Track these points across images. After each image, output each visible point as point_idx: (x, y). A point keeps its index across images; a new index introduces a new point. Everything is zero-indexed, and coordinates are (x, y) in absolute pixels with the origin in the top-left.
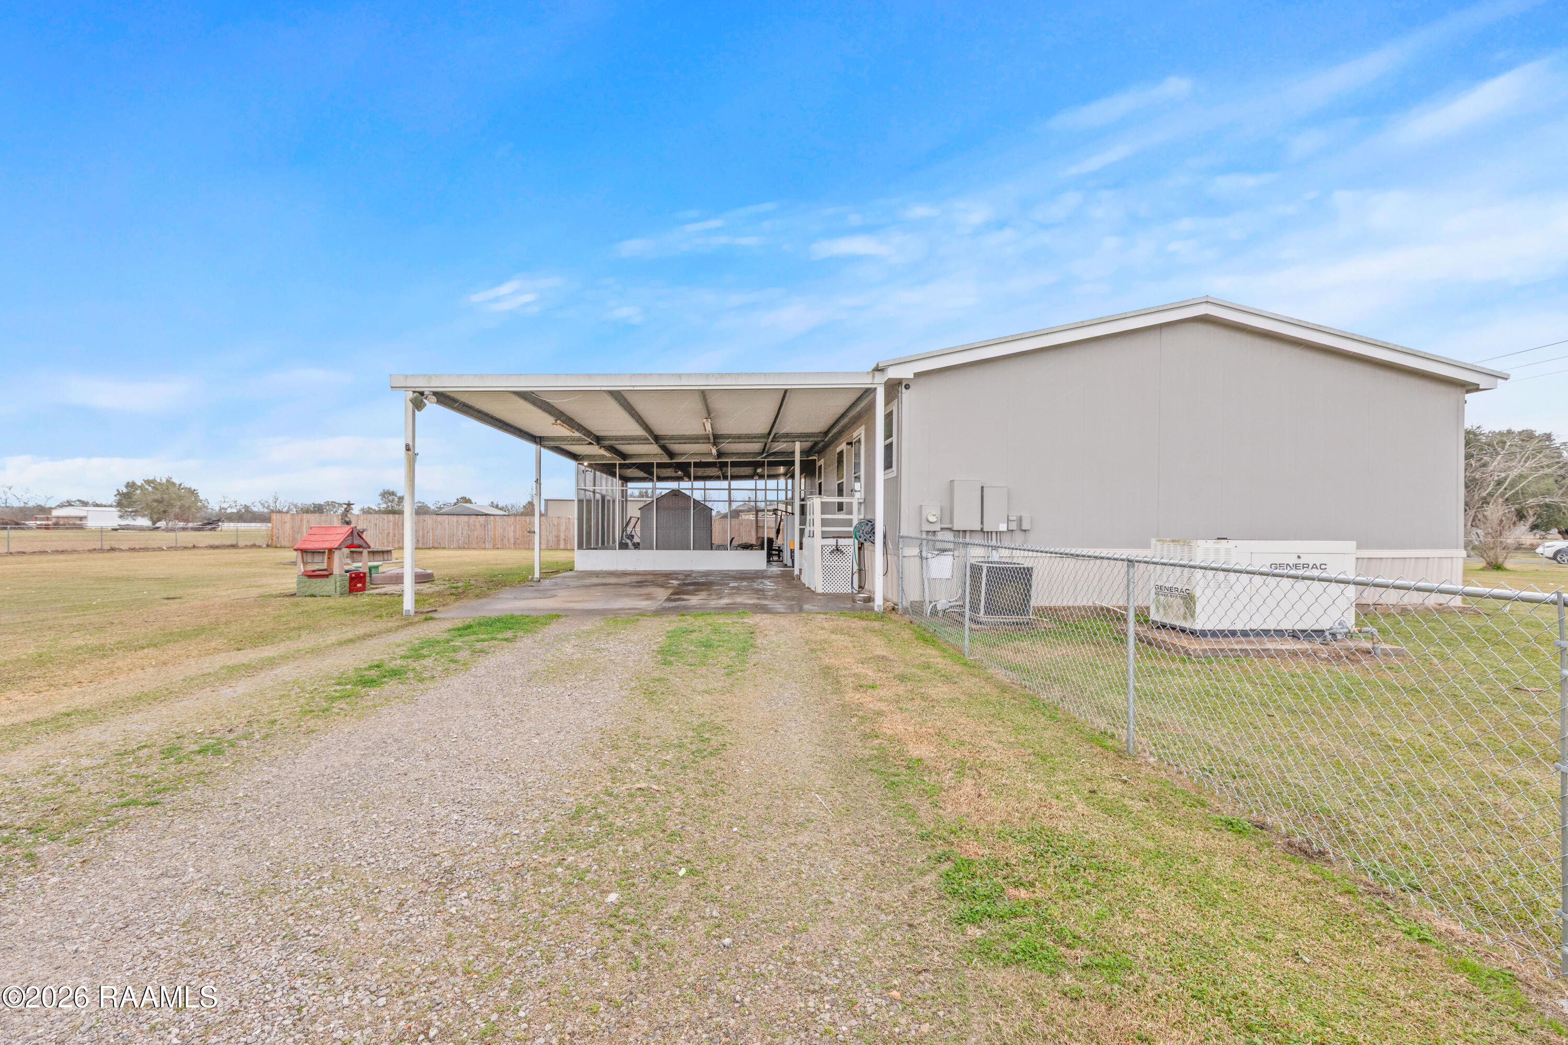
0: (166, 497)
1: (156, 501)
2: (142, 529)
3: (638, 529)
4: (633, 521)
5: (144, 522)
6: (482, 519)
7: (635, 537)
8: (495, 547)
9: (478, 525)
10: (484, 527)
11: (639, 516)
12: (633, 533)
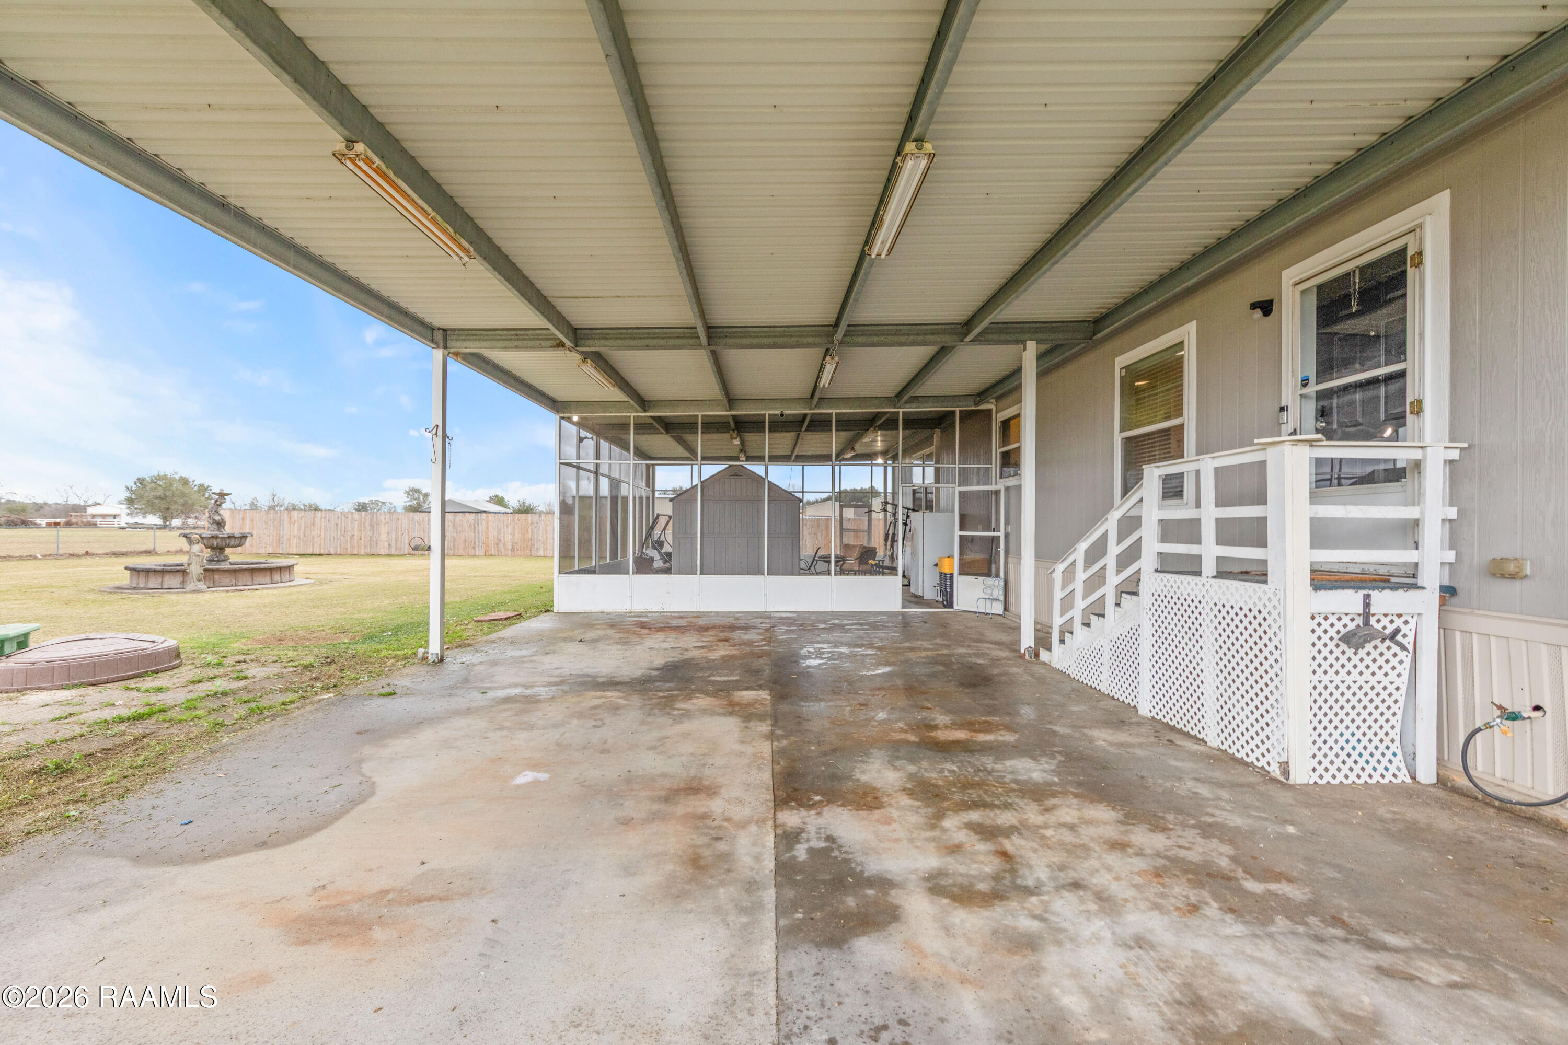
0: (169, 493)
1: (160, 498)
2: (149, 527)
3: (669, 532)
4: (662, 521)
5: (154, 519)
6: (471, 517)
7: (666, 544)
8: (488, 555)
9: (465, 525)
10: (474, 528)
11: (671, 513)
12: (662, 539)
